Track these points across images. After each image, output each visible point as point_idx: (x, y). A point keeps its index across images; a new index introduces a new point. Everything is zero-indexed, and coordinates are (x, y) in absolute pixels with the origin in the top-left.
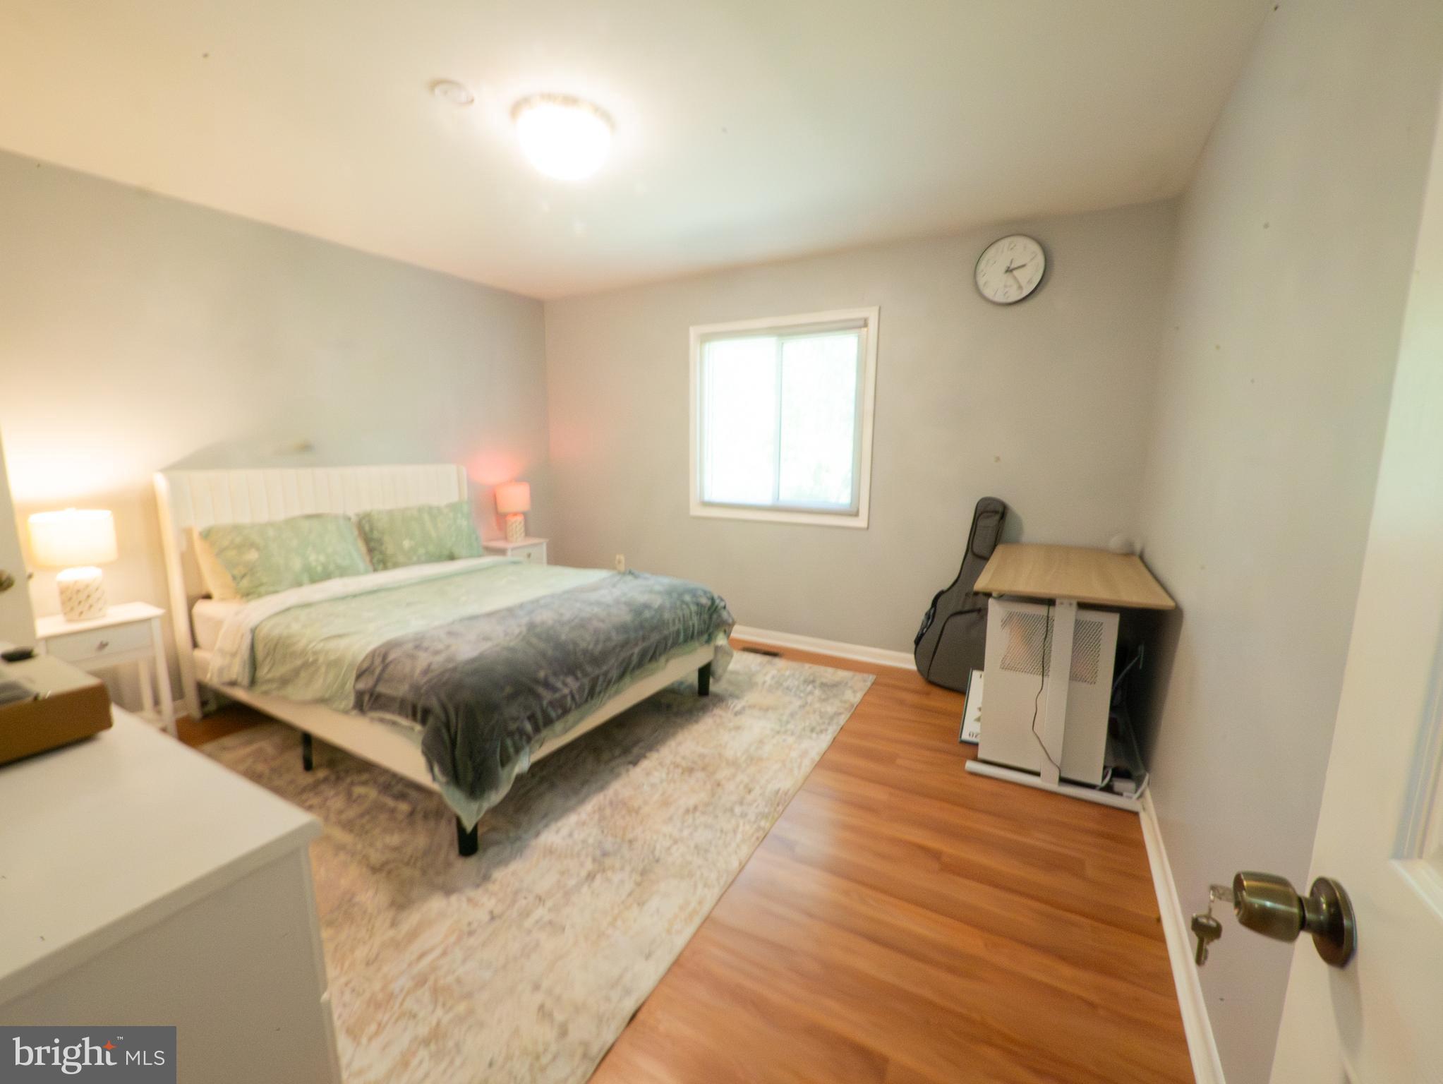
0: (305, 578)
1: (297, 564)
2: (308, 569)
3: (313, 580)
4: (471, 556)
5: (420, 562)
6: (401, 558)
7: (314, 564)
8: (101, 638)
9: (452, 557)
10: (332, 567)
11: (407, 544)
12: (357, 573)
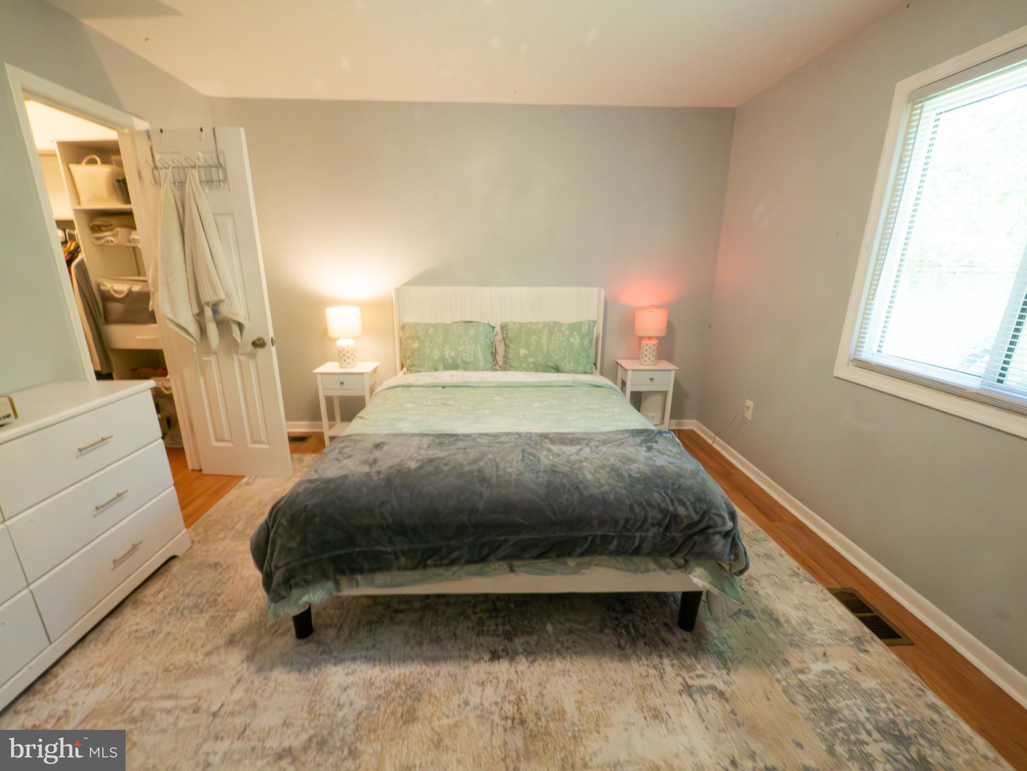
0: (441, 366)
1: (436, 355)
2: (443, 359)
3: (447, 367)
4: (575, 372)
5: (528, 369)
6: (515, 364)
7: (447, 357)
8: (341, 379)
9: (557, 370)
10: (459, 361)
11: (523, 352)
12: (476, 369)
